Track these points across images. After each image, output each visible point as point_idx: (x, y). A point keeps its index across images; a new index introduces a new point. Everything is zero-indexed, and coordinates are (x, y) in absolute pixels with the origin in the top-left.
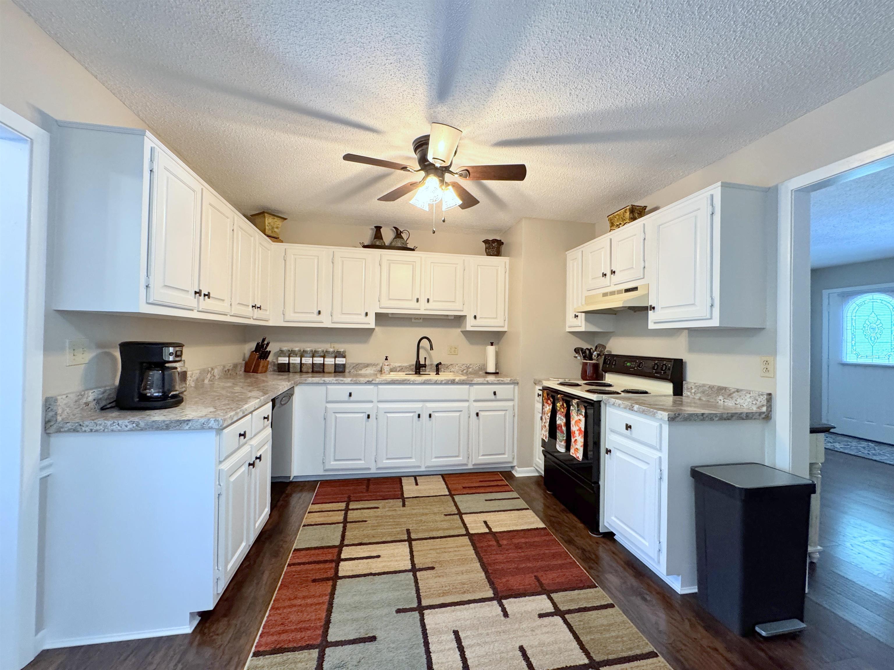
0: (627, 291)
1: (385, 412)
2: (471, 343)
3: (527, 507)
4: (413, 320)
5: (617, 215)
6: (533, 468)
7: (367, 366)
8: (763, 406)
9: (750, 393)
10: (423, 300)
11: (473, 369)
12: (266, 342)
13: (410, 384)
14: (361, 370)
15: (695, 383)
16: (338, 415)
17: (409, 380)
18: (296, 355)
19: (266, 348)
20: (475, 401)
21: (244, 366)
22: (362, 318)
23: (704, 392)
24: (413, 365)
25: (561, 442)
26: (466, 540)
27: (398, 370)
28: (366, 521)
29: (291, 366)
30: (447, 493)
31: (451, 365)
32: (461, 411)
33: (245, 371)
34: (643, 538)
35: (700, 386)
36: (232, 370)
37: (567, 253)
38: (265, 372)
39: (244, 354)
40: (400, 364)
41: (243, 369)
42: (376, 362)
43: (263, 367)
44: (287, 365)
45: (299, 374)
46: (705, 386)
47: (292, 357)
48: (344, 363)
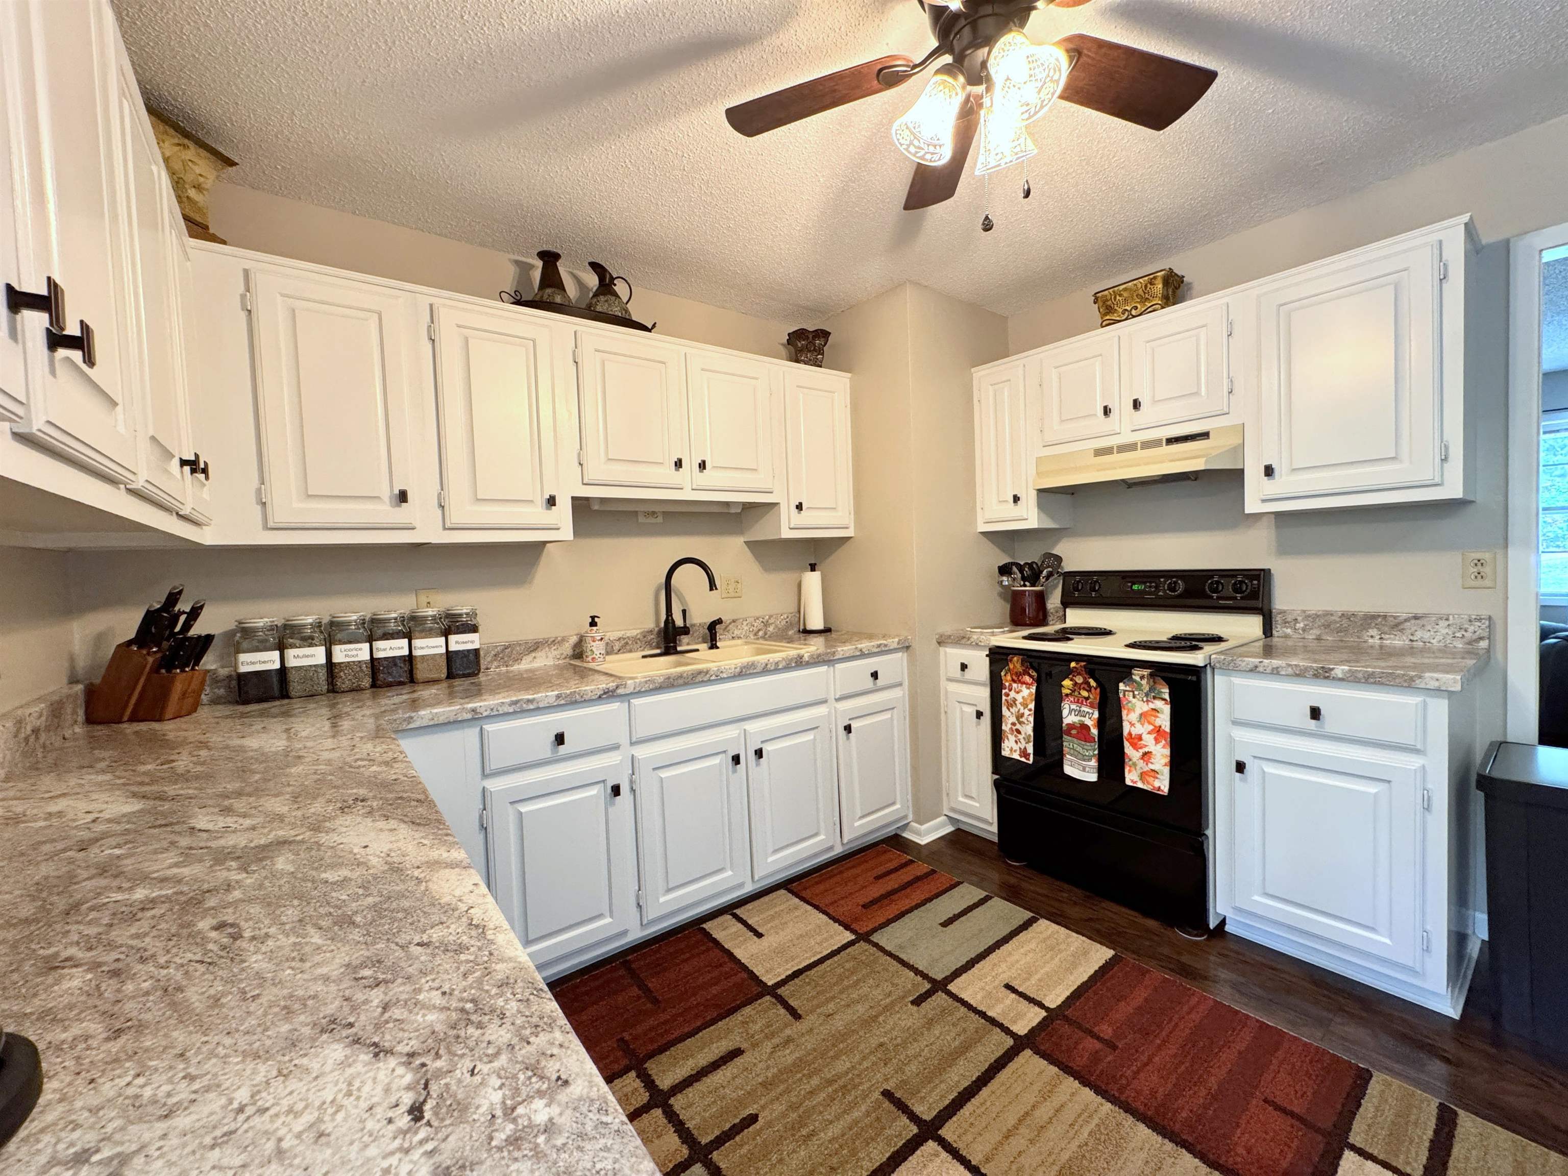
0: (1170, 441)
1: (654, 769)
2: (767, 569)
3: (1028, 915)
4: (641, 519)
5: (1125, 289)
6: (943, 818)
7: (535, 647)
8: (1481, 638)
9: (1447, 619)
10: (690, 464)
11: (776, 626)
12: (184, 606)
13: (709, 682)
14: (518, 660)
15: (1304, 611)
16: (524, 808)
17: (707, 672)
18: (308, 641)
19: (187, 626)
20: (837, 700)
21: (81, 701)
22: (538, 514)
23: (1329, 626)
24: (651, 632)
25: (1090, 760)
26: (1029, 1061)
27: (616, 648)
28: (753, 1119)
29: (293, 677)
30: (849, 936)
31: (734, 621)
32: (817, 728)
33: (90, 720)
34: (1372, 929)
35: (1318, 616)
36: (48, 729)
37: (973, 370)
38: (194, 709)
39: (72, 659)
40: (619, 634)
41: (81, 713)
42: (559, 633)
43: (184, 694)
44: (275, 680)
45: (324, 701)
46: (1332, 615)
47: (293, 646)
48: (476, 646)
